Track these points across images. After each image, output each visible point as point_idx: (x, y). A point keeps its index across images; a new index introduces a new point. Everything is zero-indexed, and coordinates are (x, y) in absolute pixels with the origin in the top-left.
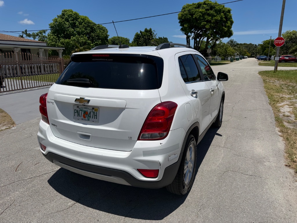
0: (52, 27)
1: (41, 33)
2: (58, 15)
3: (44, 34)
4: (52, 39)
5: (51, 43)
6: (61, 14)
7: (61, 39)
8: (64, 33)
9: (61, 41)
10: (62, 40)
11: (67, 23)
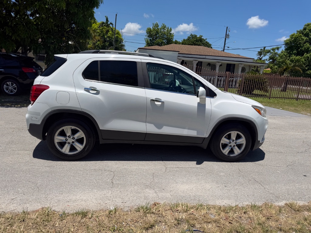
0: (286, 44)
1: (273, 50)
2: (298, 30)
3: (276, 51)
4: (282, 56)
5: (279, 60)
6: (302, 29)
7: (292, 56)
8: (297, 50)
9: (291, 58)
10: (294, 57)
11: (305, 38)
